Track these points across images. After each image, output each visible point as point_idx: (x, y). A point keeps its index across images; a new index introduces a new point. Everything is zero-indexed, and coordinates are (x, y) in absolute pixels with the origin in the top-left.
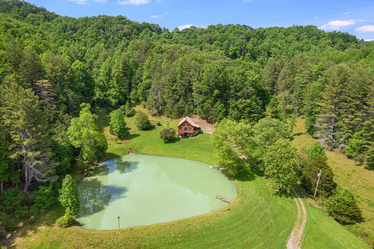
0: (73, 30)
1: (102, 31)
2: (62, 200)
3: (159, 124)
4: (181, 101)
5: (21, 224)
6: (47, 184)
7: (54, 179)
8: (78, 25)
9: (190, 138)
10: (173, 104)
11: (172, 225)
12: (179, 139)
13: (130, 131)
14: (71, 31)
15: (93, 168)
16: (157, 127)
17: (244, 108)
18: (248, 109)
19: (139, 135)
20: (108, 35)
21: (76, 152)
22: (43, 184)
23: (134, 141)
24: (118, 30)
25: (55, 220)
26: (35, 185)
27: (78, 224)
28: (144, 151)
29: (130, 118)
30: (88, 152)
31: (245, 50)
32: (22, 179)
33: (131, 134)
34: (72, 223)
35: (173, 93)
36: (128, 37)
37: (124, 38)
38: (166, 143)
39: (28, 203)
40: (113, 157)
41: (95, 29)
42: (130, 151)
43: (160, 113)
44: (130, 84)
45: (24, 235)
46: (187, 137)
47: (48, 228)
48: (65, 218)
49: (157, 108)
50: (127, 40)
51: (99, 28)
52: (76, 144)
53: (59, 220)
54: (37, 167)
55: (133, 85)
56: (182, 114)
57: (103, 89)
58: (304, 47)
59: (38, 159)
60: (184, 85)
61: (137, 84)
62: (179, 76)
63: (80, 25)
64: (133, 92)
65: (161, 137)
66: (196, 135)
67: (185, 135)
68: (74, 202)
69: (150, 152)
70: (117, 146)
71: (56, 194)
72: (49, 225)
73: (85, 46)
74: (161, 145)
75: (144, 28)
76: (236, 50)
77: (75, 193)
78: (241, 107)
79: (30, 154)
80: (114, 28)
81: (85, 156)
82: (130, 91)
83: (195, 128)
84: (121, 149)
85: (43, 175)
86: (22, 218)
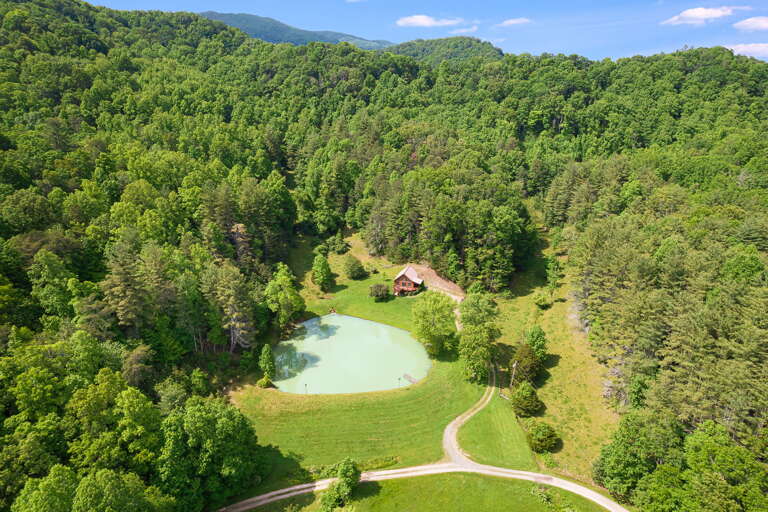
0: (268, 72)
1: (313, 80)
2: (262, 365)
3: (376, 272)
4: (407, 241)
5: (231, 381)
6: (249, 350)
7: (254, 346)
8: (276, 65)
9: (408, 297)
10: (396, 244)
11: (351, 396)
12: (394, 297)
13: (337, 279)
14: (264, 76)
15: (289, 332)
16: (371, 275)
17: (485, 260)
18: (489, 263)
19: (346, 287)
20: (322, 85)
21: (273, 315)
22: (245, 349)
23: (339, 296)
24: (339, 79)
25: (256, 381)
26: (238, 349)
27: (274, 387)
28: (348, 311)
29: (341, 256)
30: (284, 317)
31: (559, 117)
32: (229, 342)
33: (338, 284)
34: (269, 385)
35: (397, 229)
36: (355, 93)
37: (349, 95)
38: (376, 301)
39: (235, 365)
40: (312, 316)
41: (302, 76)
42: (332, 310)
43: (380, 253)
44: (347, 198)
45: (235, 389)
46: (405, 295)
47: (251, 387)
48: (264, 380)
49: (376, 245)
50: (353, 100)
51: (309, 74)
52: (273, 307)
53: (259, 382)
54: (243, 335)
55: (350, 201)
56: (407, 258)
57: (309, 206)
58: (685, 106)
59: (243, 329)
60: (411, 221)
61: (355, 201)
62: (406, 205)
63: (279, 64)
64: (350, 212)
65: (371, 295)
66: (416, 294)
67: (403, 293)
68: (270, 368)
69: (355, 313)
70: (318, 302)
71: (256, 359)
72: (251, 384)
73: (286, 110)
74: (371, 304)
75: (386, 68)
76: (542, 115)
77: (272, 359)
78: (481, 258)
79: (238, 325)
80: (332, 73)
81: (282, 320)
82: (345, 210)
83: (416, 285)
84: (322, 307)
85: (246, 342)
86: (232, 376)
